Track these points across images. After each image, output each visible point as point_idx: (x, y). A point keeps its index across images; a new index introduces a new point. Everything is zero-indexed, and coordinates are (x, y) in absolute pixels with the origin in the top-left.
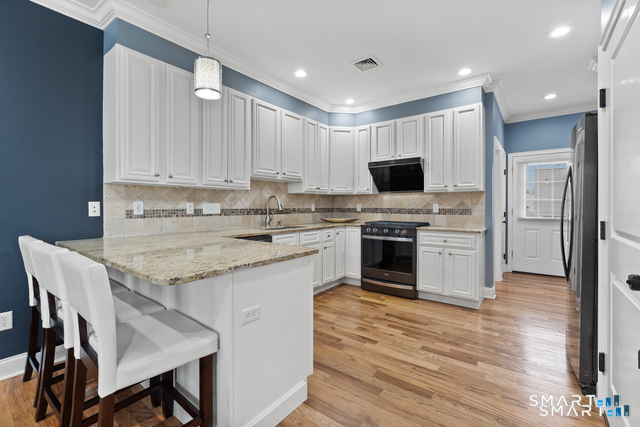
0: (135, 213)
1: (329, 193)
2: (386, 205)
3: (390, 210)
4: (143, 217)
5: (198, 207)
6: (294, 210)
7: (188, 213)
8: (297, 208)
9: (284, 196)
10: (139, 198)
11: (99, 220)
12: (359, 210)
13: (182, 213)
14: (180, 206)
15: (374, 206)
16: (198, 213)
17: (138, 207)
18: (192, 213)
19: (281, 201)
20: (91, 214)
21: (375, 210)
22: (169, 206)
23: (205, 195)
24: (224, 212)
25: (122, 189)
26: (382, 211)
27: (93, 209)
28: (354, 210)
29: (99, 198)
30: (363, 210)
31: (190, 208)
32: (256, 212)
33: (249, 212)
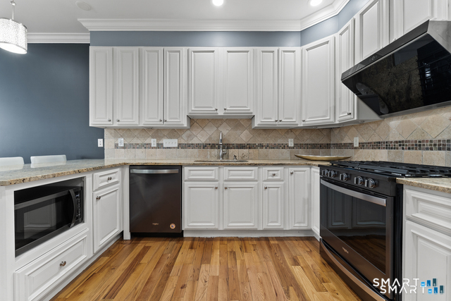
0: (119, 145)
1: (301, 125)
2: (394, 137)
3: (401, 144)
4: (124, 148)
5: (160, 142)
6: (261, 146)
7: (152, 146)
8: (265, 143)
9: (246, 132)
10: (122, 136)
11: (103, 149)
12: (356, 145)
13: (148, 146)
14: (147, 141)
15: (376, 139)
16: (160, 146)
17: (121, 142)
18: (155, 146)
19: (244, 136)
20: (99, 146)
21: (377, 145)
22: (140, 142)
23: (166, 133)
24: (180, 146)
25: (113, 131)
26: (388, 146)
27: (100, 142)
28: (350, 146)
29: (102, 137)
30: (362, 146)
31: (154, 142)
32: (213, 146)
33: (205, 146)
